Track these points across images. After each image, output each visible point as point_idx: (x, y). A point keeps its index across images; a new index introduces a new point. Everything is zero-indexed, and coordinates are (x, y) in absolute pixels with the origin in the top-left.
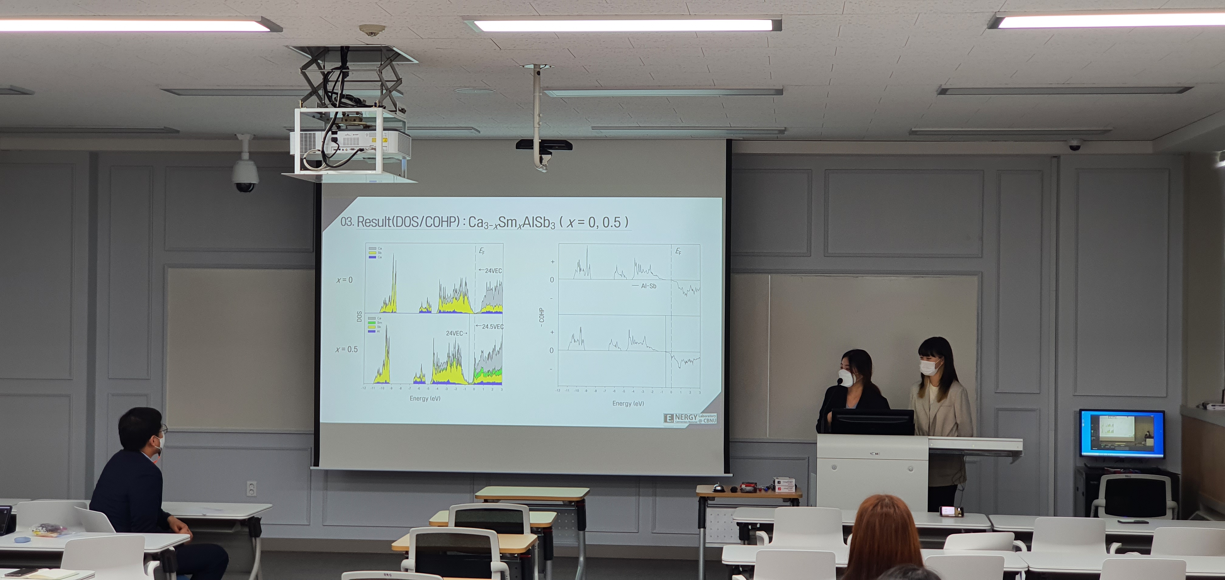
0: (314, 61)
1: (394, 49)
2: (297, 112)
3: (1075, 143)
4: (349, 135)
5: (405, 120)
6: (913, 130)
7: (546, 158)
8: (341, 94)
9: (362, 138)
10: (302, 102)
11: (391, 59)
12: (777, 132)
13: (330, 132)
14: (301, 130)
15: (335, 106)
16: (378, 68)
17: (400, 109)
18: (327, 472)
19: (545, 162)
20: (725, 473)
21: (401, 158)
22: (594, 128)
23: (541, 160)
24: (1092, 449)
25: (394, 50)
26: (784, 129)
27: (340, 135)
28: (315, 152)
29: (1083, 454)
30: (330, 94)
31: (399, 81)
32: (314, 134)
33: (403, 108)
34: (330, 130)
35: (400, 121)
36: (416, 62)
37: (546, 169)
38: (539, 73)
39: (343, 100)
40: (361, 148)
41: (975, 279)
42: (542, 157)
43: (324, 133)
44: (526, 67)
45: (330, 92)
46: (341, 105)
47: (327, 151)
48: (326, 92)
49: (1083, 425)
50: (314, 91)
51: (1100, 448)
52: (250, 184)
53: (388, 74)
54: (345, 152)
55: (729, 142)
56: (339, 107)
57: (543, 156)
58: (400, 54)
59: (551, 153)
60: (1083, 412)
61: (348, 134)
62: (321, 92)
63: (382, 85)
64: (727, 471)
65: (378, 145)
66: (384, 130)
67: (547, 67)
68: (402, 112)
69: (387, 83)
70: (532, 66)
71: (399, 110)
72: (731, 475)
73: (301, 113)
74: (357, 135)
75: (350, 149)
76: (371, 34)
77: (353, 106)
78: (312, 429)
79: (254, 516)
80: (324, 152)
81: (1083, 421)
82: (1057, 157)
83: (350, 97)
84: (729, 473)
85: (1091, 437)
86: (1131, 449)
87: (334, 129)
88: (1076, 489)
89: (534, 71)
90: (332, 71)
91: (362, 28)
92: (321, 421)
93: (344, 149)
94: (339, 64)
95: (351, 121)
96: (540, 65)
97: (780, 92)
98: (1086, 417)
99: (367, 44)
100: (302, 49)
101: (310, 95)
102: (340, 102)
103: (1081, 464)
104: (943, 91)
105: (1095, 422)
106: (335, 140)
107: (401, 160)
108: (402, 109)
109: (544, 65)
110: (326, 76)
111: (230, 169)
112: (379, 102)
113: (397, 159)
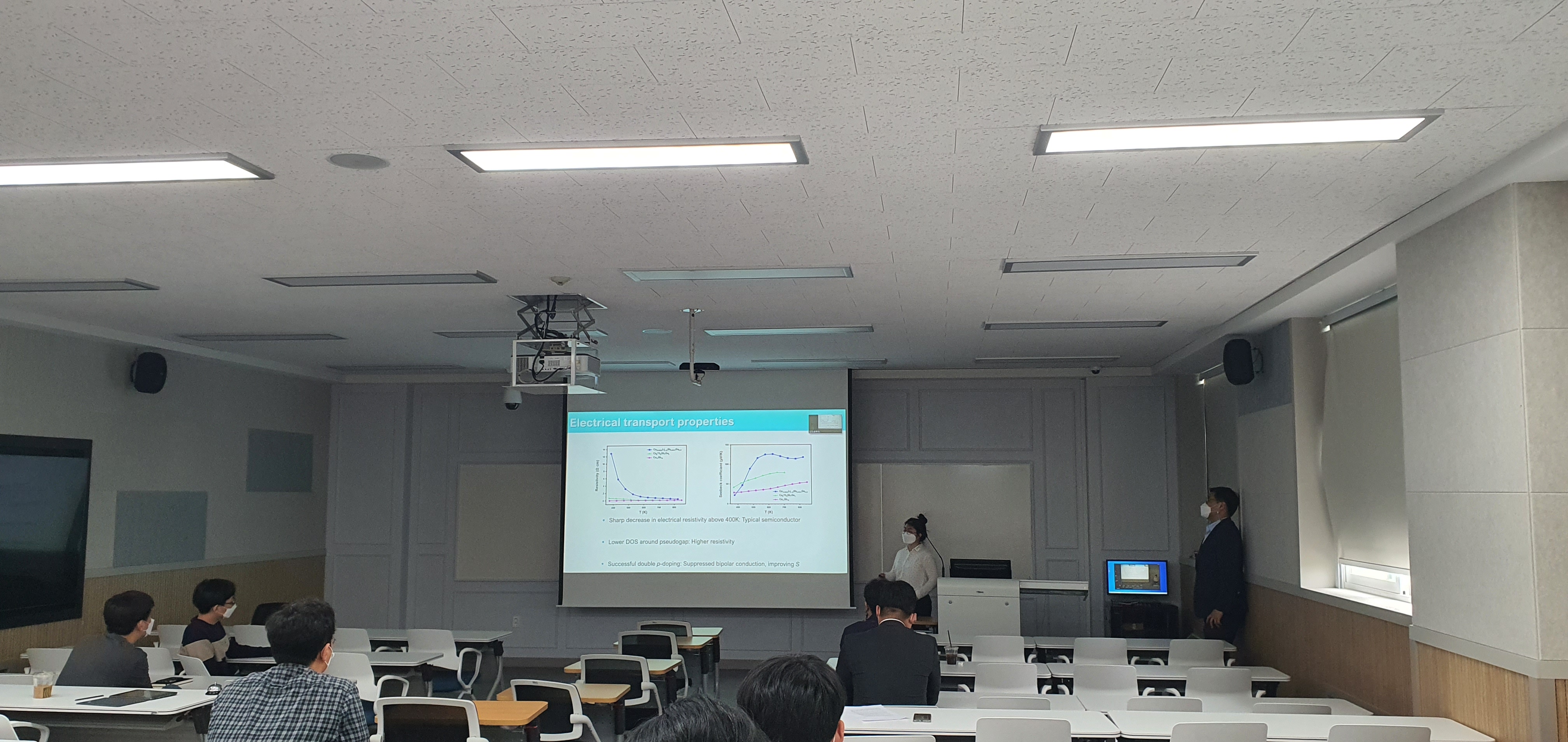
0: (529, 306)
1: (585, 297)
2: (515, 342)
3: (1096, 368)
5: (597, 349)
6: (977, 359)
7: (700, 375)
8: (547, 329)
9: (563, 361)
10: (519, 335)
11: (584, 305)
12: (880, 362)
13: (539, 357)
14: (517, 356)
15: (543, 339)
16: (575, 312)
19: (699, 378)
20: (851, 606)
21: (594, 376)
22: (753, 361)
23: (697, 376)
24: (1116, 589)
25: (587, 299)
26: (885, 361)
27: (547, 359)
28: (528, 371)
29: (1110, 592)
30: (540, 330)
31: (592, 321)
32: (528, 359)
34: (539, 354)
35: (594, 350)
36: (605, 308)
37: (700, 384)
38: (693, 315)
39: (548, 334)
40: (560, 368)
41: (1027, 467)
43: (534, 357)
44: (684, 311)
45: (540, 328)
46: (546, 337)
47: (536, 370)
48: (537, 328)
49: (1109, 571)
50: (529, 328)
51: (1121, 588)
52: (516, 404)
53: (583, 317)
54: (547, 371)
55: (850, 371)
56: (545, 339)
57: (698, 374)
58: (592, 302)
59: (704, 372)
60: (1109, 562)
61: (551, 358)
62: (535, 329)
63: (578, 325)
65: (573, 366)
66: (577, 355)
67: (699, 311)
68: (595, 343)
69: (582, 323)
70: (688, 310)
71: (592, 342)
72: (855, 608)
73: (517, 343)
74: (558, 358)
75: (552, 369)
76: (561, 283)
77: (555, 338)
78: (558, 578)
80: (533, 371)
81: (1109, 568)
82: (1083, 379)
83: (553, 332)
84: (854, 606)
85: (1115, 580)
86: (1147, 589)
87: (543, 353)
88: (1106, 618)
89: (690, 314)
90: (541, 314)
91: (552, 279)
92: (564, 572)
93: (547, 369)
94: (546, 308)
95: (555, 349)
96: (694, 310)
97: (872, 329)
98: (1111, 564)
99: (562, 294)
100: (520, 297)
101: (526, 331)
102: (546, 335)
103: (1109, 599)
104: (988, 327)
105: (1118, 569)
106: (542, 362)
107: (594, 378)
108: (595, 341)
109: (697, 309)
110: (537, 317)
112: (574, 334)
113: (591, 377)
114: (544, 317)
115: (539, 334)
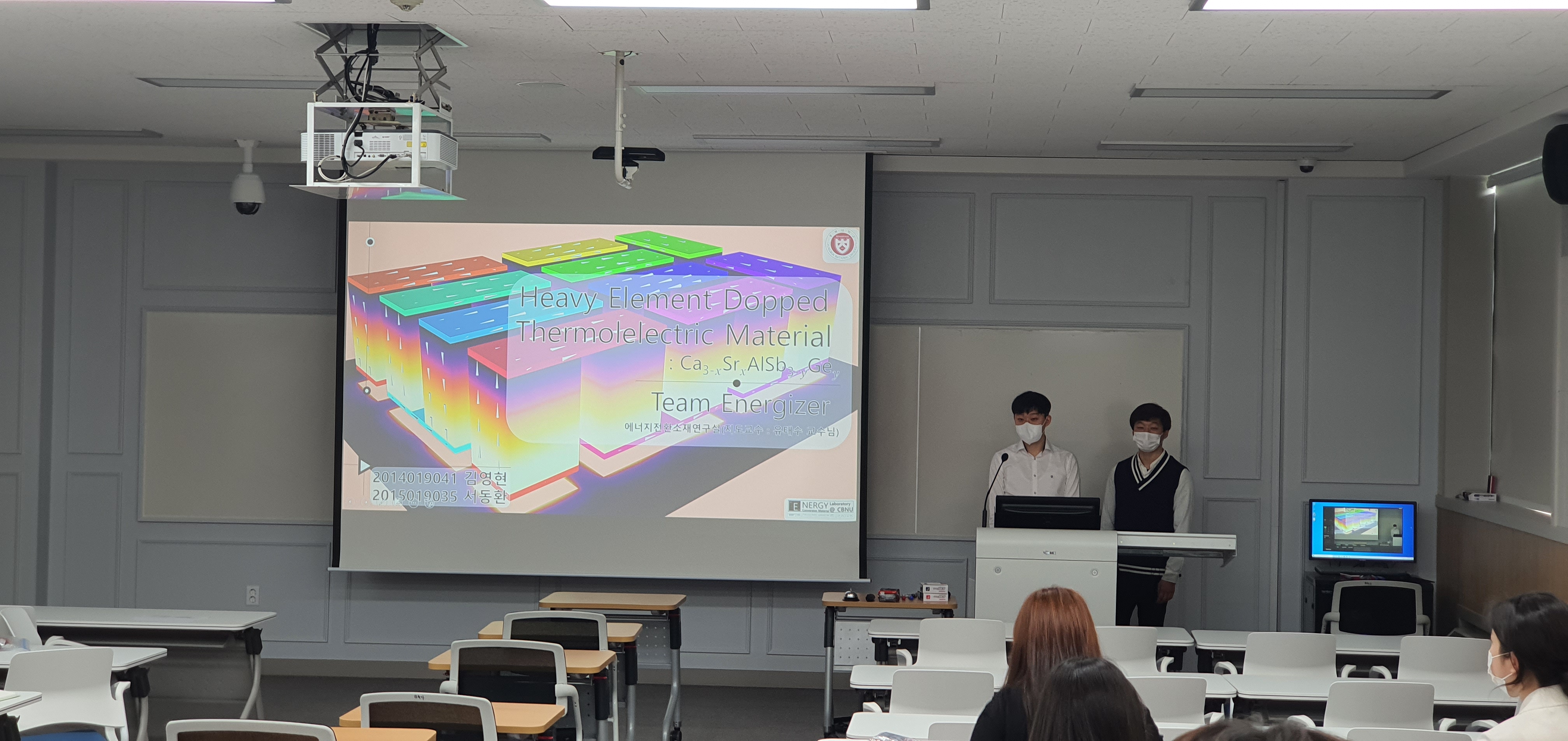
0: (333, 42)
1: (437, 28)
2: (311, 107)
3: (1306, 163)
4: (377, 138)
5: (451, 120)
6: (1102, 142)
7: (631, 170)
9: (393, 141)
10: (317, 95)
11: (432, 42)
13: (353, 134)
14: (315, 131)
15: (359, 100)
16: (415, 53)
17: (444, 105)
18: (351, 576)
19: (629, 176)
21: (444, 169)
23: (624, 173)
24: (1324, 550)
25: (436, 31)
26: (938, 140)
28: (333, 159)
29: (1314, 556)
30: (353, 85)
31: (443, 69)
33: (448, 104)
34: (352, 130)
36: (465, 45)
37: (630, 185)
38: (622, 62)
39: (370, 93)
40: (393, 154)
41: (1180, 335)
42: (625, 169)
43: (345, 134)
44: (606, 54)
45: (353, 82)
46: (367, 99)
47: (349, 157)
48: (348, 82)
49: (1314, 519)
50: (333, 81)
51: (1334, 549)
52: (254, 204)
54: (371, 159)
55: (869, 157)
56: (365, 101)
57: (627, 168)
58: (444, 36)
59: (637, 165)
60: (1314, 503)
61: (375, 137)
62: (342, 83)
64: (863, 575)
65: (415, 151)
66: (423, 131)
67: (633, 54)
68: (447, 110)
69: (427, 72)
70: (614, 54)
71: (443, 107)
74: (388, 137)
75: (379, 156)
76: (407, 7)
78: (331, 520)
79: (252, 627)
80: (345, 159)
81: (1314, 514)
82: (1284, 180)
83: (378, 90)
84: (866, 578)
85: (1324, 534)
86: (1374, 550)
87: (358, 129)
88: (1305, 600)
89: (617, 59)
90: (356, 56)
92: (343, 507)
93: (371, 155)
95: (380, 120)
96: (624, 52)
97: (931, 91)
98: (1318, 509)
99: (402, 22)
100: (318, 26)
101: (328, 85)
102: (366, 95)
104: (1137, 93)
105: (1329, 515)
106: (359, 144)
107: (445, 171)
109: (629, 51)
110: (348, 62)
111: (228, 186)
112: (414, 94)
114: (361, 61)
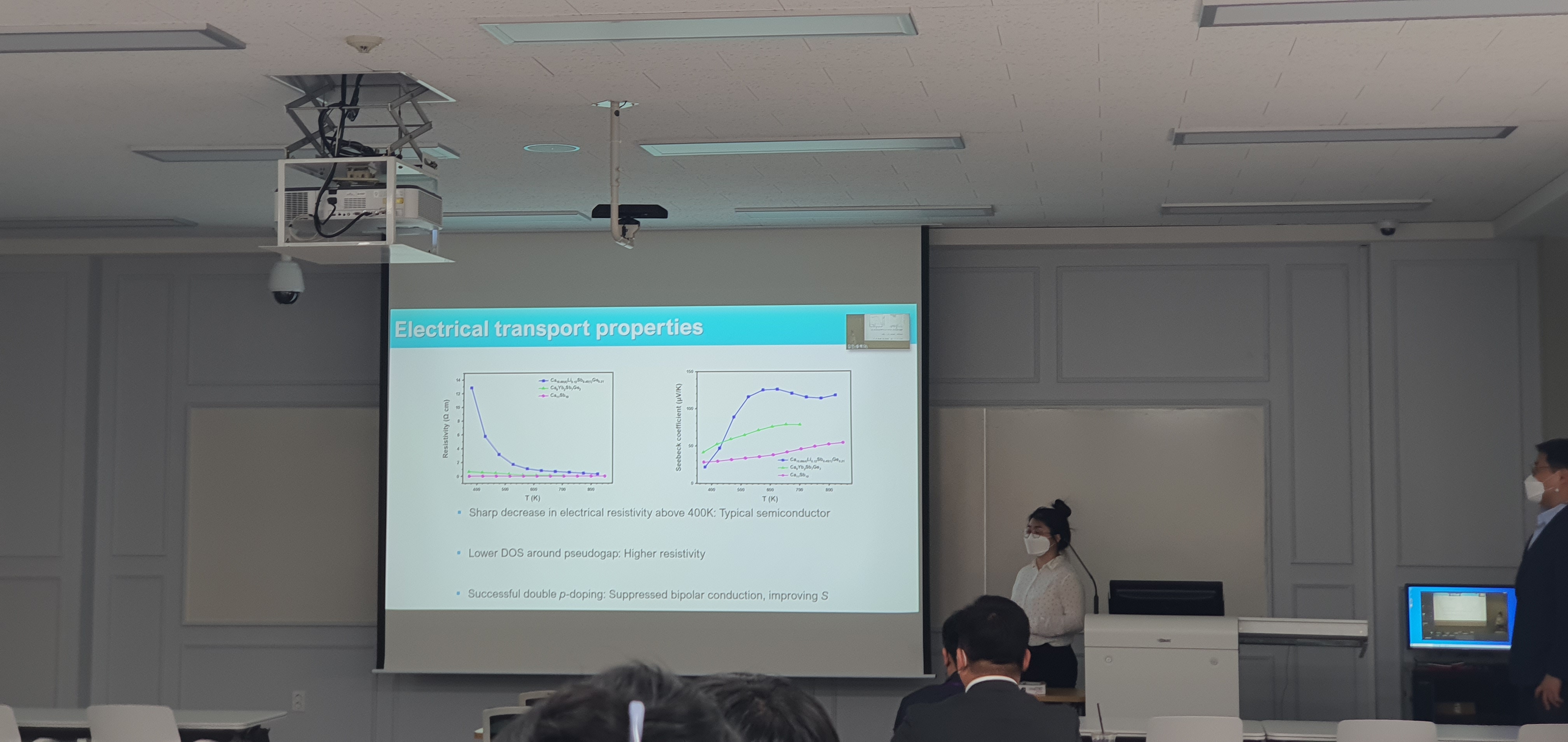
0: (310, 96)
2: (281, 163)
3: (1388, 225)
4: (352, 195)
5: (437, 178)
6: (1163, 206)
7: (631, 228)
8: (340, 140)
10: (288, 151)
11: (412, 94)
12: (981, 212)
13: (327, 192)
15: (334, 157)
16: (389, 104)
17: (430, 162)
19: (628, 235)
20: (925, 673)
21: (431, 229)
23: (624, 231)
24: (1423, 639)
27: (341, 195)
28: (307, 219)
29: (1413, 645)
30: (330, 141)
31: (427, 125)
32: (306, 195)
33: (433, 161)
34: (326, 187)
36: (452, 100)
37: (631, 244)
38: (617, 113)
39: (345, 148)
40: (368, 211)
41: (1259, 412)
43: (318, 192)
44: (600, 105)
45: (329, 138)
46: (340, 154)
47: (321, 215)
49: (1411, 605)
51: (1434, 638)
52: (293, 293)
53: (410, 117)
54: (344, 216)
55: (925, 230)
57: (627, 226)
58: (427, 89)
59: (638, 223)
60: (1410, 588)
64: (927, 670)
65: (389, 207)
66: (398, 187)
67: (628, 105)
68: (432, 167)
70: (607, 104)
71: (427, 164)
73: (287, 165)
74: (363, 194)
75: (353, 214)
77: (356, 155)
79: (259, 726)
80: (318, 218)
81: (1410, 600)
82: (1365, 245)
83: (355, 145)
85: (1423, 622)
86: (1478, 639)
87: (333, 185)
88: (1404, 694)
89: (611, 110)
90: (329, 109)
92: (387, 607)
93: (342, 213)
94: (339, 101)
95: (355, 176)
96: (618, 103)
97: (961, 142)
98: (1415, 595)
99: (374, 71)
100: (289, 80)
101: (303, 142)
103: (1409, 658)
104: (1179, 139)
105: (1427, 602)
106: (333, 201)
107: (431, 232)
109: (623, 102)
111: (266, 274)
112: (391, 149)
113: (426, 230)
114: (335, 115)
115: (330, 147)
